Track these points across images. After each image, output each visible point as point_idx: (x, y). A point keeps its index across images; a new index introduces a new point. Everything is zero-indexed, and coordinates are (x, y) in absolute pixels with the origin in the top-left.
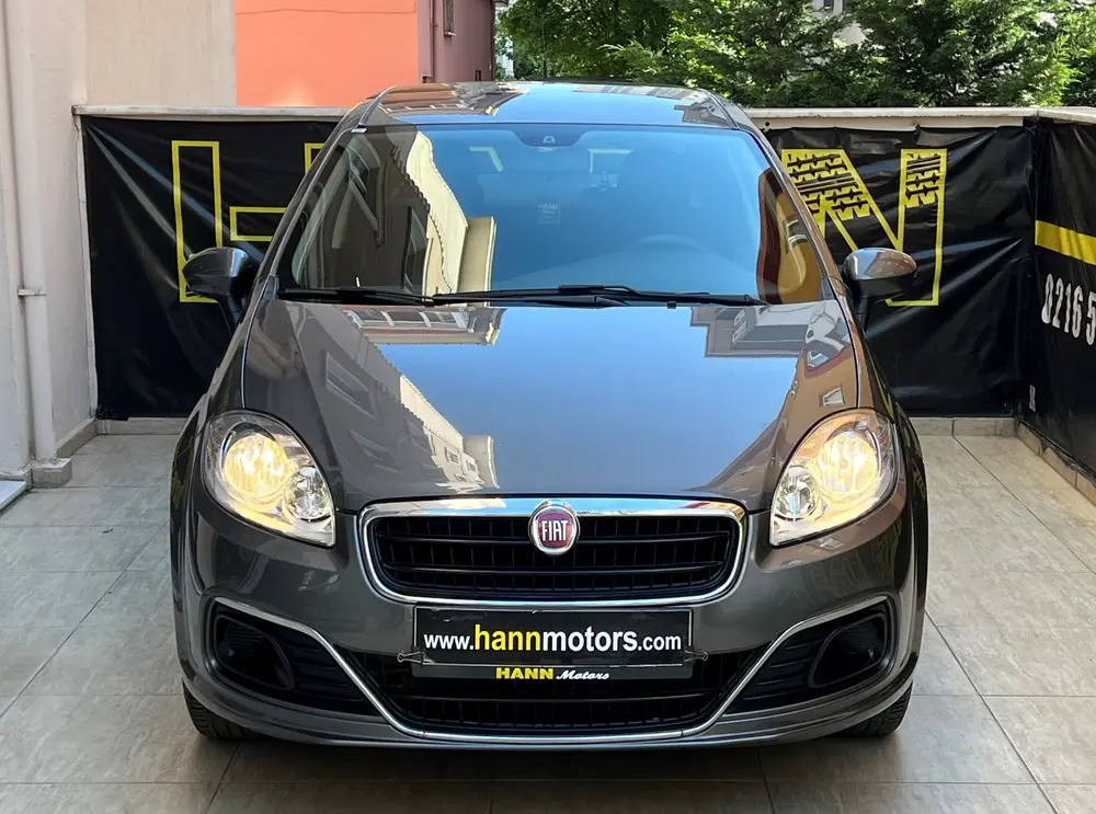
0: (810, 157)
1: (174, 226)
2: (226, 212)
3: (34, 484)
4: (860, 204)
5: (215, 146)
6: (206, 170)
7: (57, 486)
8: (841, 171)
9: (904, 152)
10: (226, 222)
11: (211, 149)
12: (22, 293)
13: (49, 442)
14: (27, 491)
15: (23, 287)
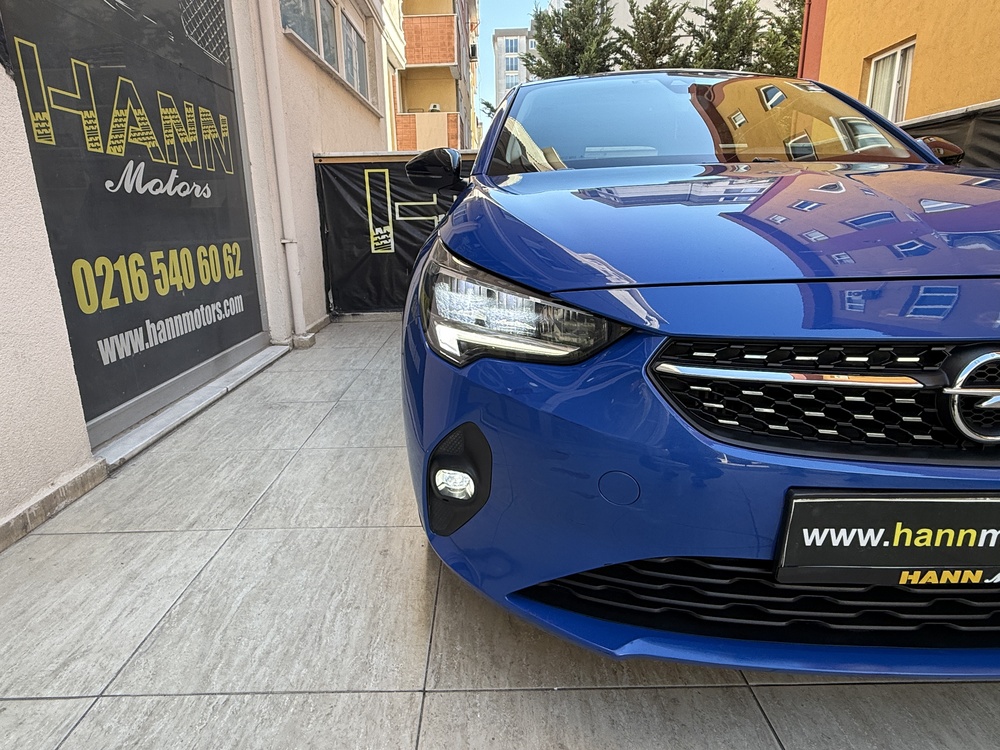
1: (367, 214)
2: (393, 205)
3: (294, 347)
5: (386, 171)
6: (382, 184)
7: (307, 348)
10: (393, 211)
11: (383, 174)
12: (284, 241)
13: (302, 326)
14: (289, 351)
15: (284, 238)
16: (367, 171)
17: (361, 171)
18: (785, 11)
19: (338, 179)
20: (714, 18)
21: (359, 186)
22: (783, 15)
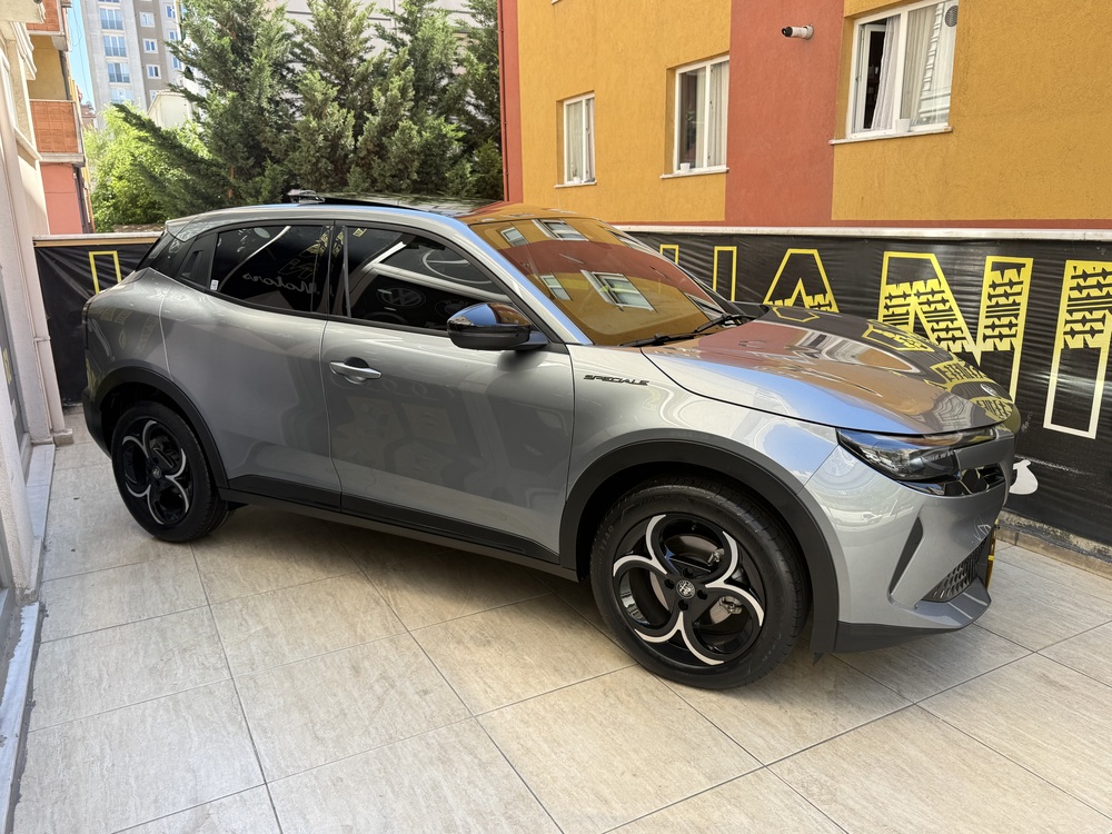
3: (56, 444)
5: (115, 253)
6: (111, 267)
7: (70, 444)
11: (112, 255)
12: (37, 339)
13: (61, 423)
14: (56, 451)
15: (37, 336)
16: (91, 254)
17: (84, 253)
18: (481, 22)
19: (57, 263)
20: (405, 21)
21: (85, 270)
22: (479, 26)
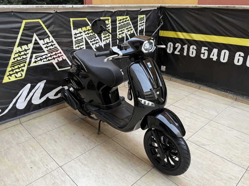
0: (122, 19)
4: (132, 30)
8: (128, 22)
9: (139, 16)
